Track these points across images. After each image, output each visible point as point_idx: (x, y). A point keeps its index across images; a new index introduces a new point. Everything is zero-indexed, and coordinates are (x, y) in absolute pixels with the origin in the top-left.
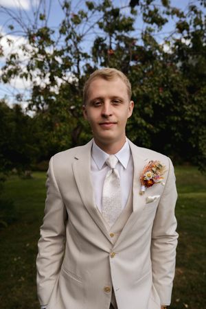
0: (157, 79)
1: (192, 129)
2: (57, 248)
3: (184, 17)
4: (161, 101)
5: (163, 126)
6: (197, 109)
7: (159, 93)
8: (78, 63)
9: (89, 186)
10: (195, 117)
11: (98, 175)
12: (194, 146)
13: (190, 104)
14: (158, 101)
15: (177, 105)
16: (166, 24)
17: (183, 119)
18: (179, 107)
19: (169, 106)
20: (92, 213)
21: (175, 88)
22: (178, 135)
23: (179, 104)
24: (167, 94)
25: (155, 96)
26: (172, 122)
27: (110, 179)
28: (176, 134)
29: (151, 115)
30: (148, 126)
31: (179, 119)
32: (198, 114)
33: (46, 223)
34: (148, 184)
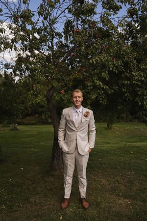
0: (112, 50)
1: (139, 91)
2: (63, 134)
3: (134, 5)
4: (115, 68)
5: (116, 88)
6: (143, 75)
7: (113, 61)
8: (52, 40)
9: (72, 116)
10: (141, 81)
11: (74, 114)
12: (140, 104)
13: (137, 71)
14: (113, 68)
15: (127, 73)
16: (120, 10)
17: (131, 82)
18: (129, 73)
19: (121, 72)
20: (73, 122)
21: (126, 59)
22: (128, 95)
23: (128, 72)
24: (120, 63)
25: (110, 63)
26: (123, 85)
27: (77, 115)
28: (126, 95)
29: (107, 79)
30: (105, 87)
31: (129, 83)
32: (143, 79)
33: (60, 127)
34: (86, 116)
